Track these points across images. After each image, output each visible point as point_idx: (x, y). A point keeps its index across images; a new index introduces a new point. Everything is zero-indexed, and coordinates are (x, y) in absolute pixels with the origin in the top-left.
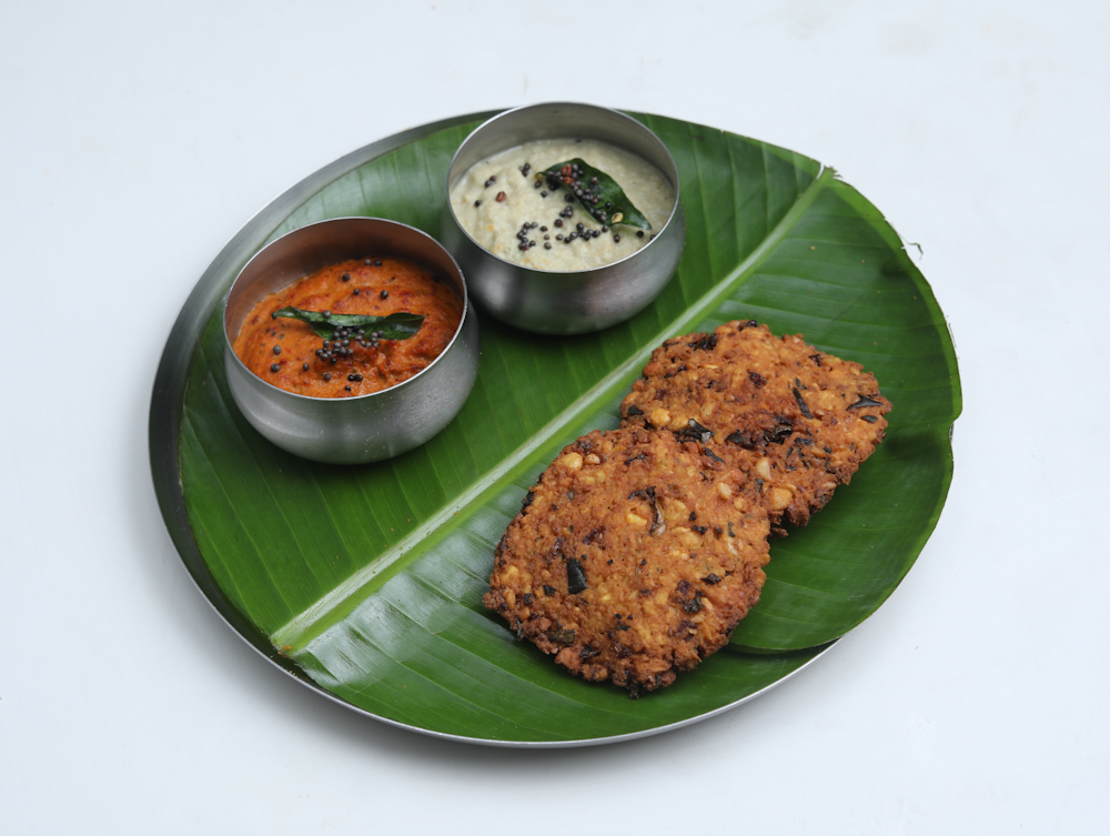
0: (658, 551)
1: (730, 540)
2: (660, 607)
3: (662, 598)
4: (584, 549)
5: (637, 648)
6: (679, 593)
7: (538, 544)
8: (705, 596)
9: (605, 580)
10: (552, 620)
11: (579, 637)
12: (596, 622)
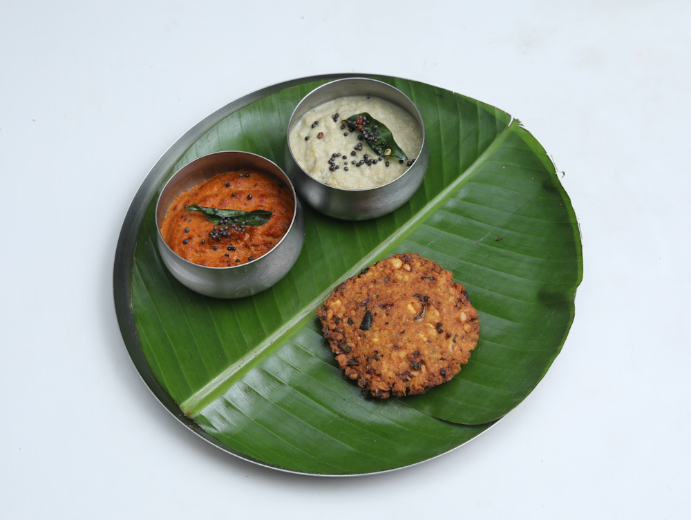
0: (413, 330)
1: (452, 343)
2: (400, 358)
3: (403, 354)
4: (378, 310)
5: (378, 372)
6: (412, 356)
7: (357, 295)
8: (424, 364)
9: (380, 330)
10: (344, 337)
11: (353, 352)
12: (365, 350)
